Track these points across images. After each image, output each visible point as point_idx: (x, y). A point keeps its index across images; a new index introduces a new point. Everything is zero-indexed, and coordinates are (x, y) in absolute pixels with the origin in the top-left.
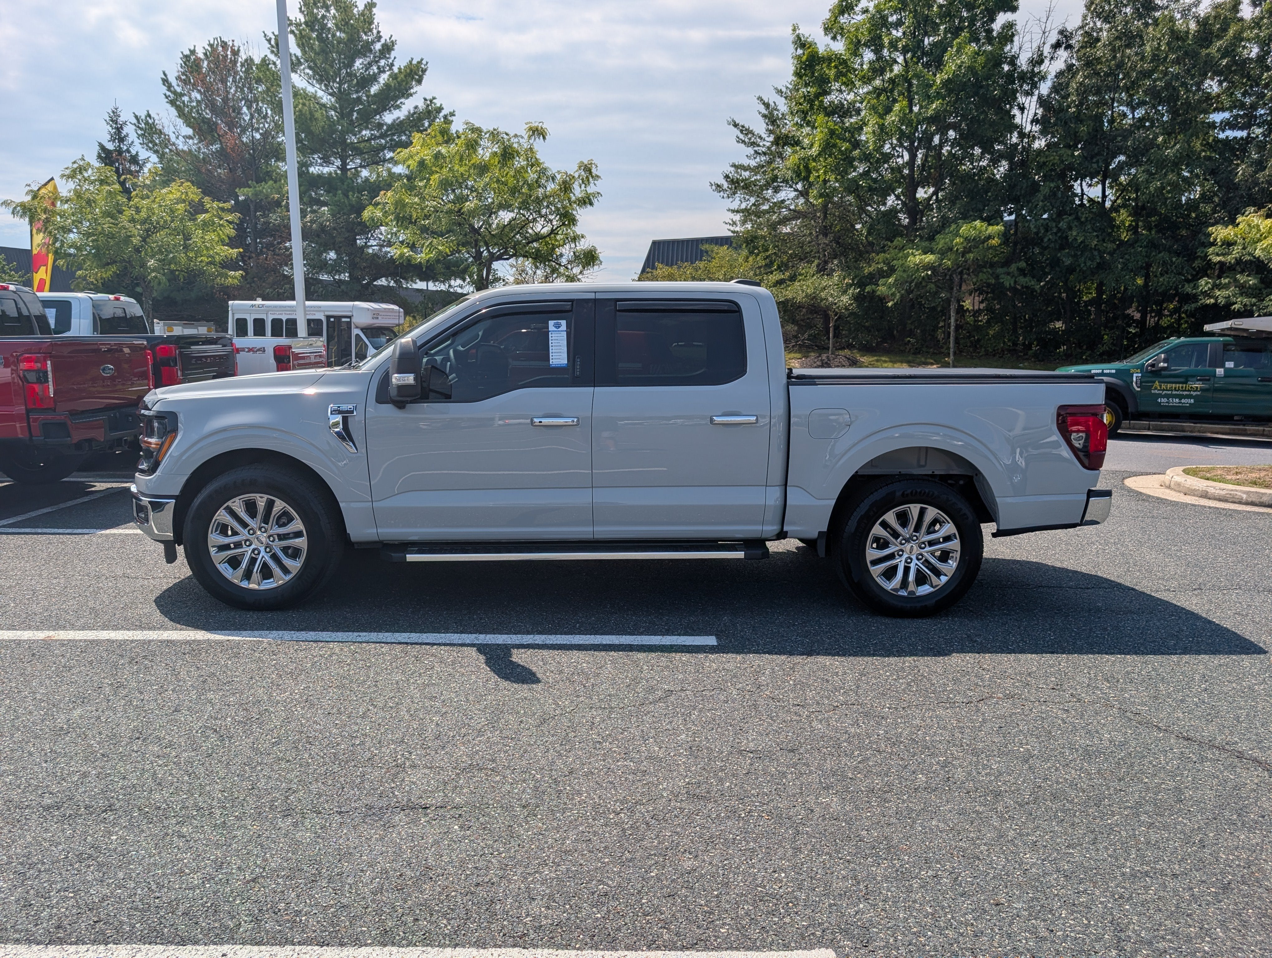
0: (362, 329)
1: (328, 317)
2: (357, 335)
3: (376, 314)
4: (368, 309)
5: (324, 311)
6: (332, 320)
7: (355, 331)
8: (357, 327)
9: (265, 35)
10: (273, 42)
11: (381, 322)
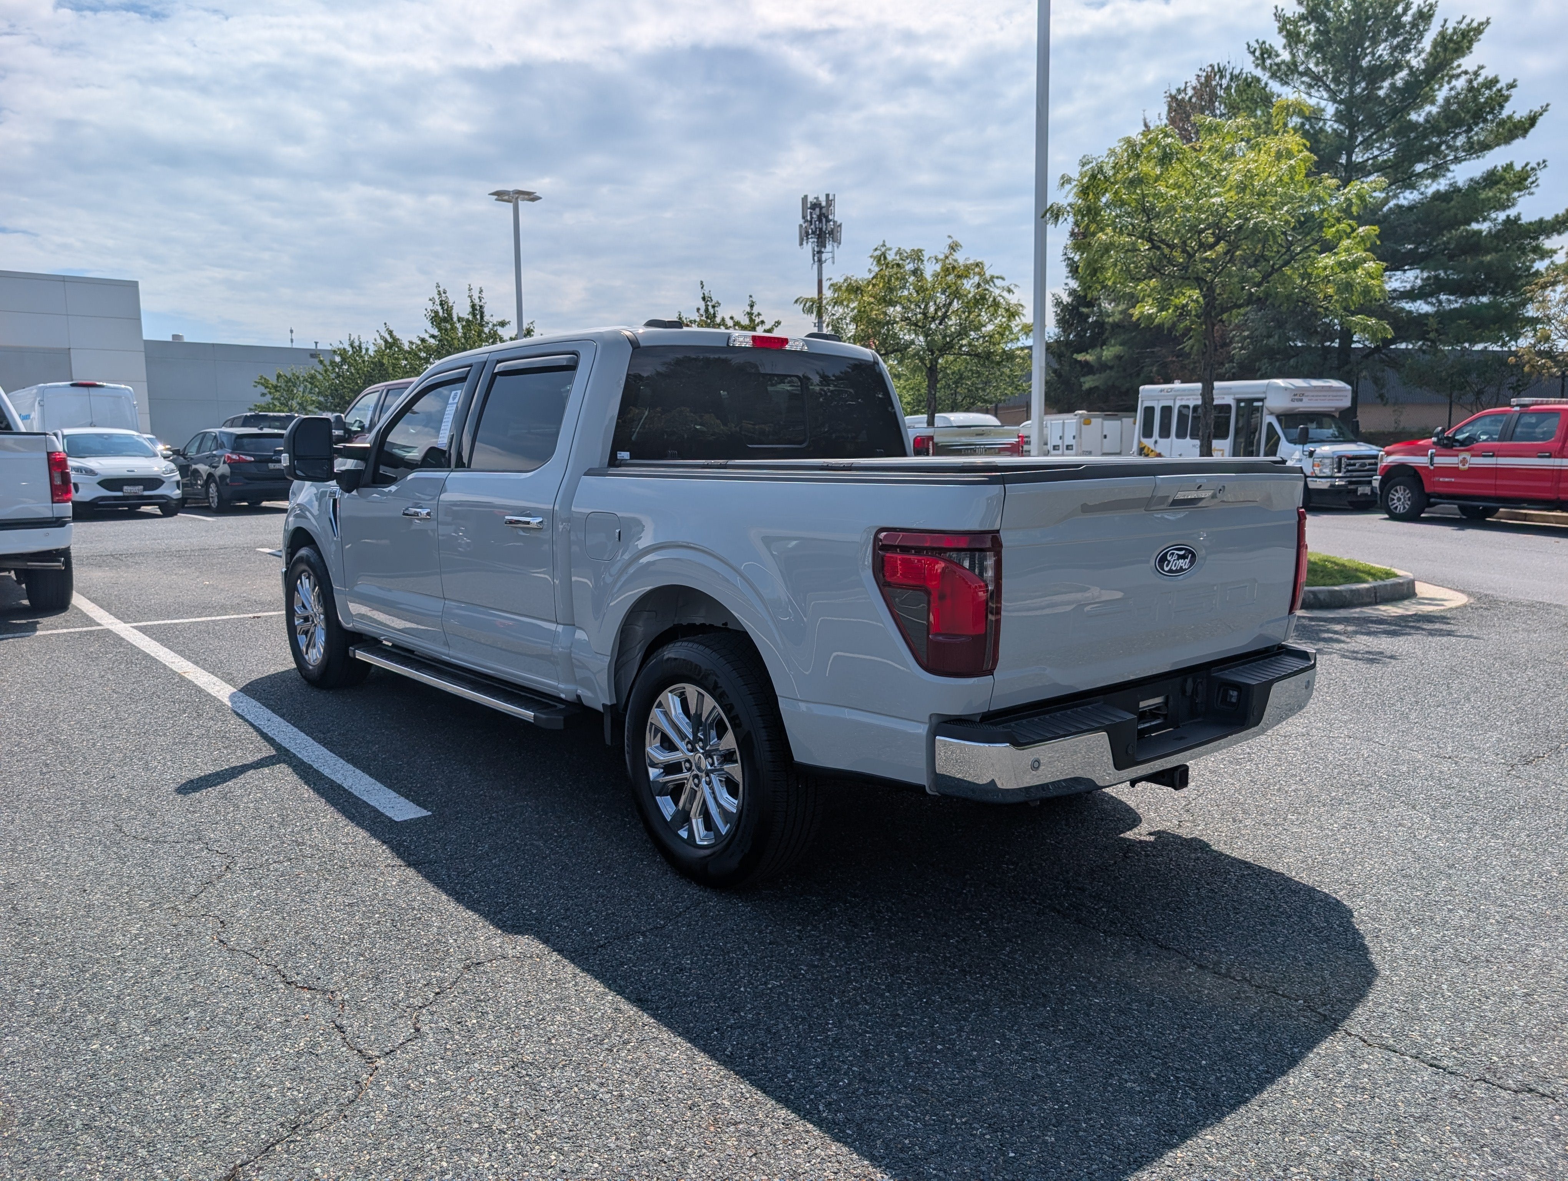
0: (1279, 417)
1: (1238, 401)
2: (1270, 425)
3: (1298, 394)
4: (1286, 389)
5: (1234, 394)
6: (1242, 404)
7: (1268, 419)
8: (1271, 413)
9: (1249, 46)
10: (1257, 53)
11: (1307, 405)
